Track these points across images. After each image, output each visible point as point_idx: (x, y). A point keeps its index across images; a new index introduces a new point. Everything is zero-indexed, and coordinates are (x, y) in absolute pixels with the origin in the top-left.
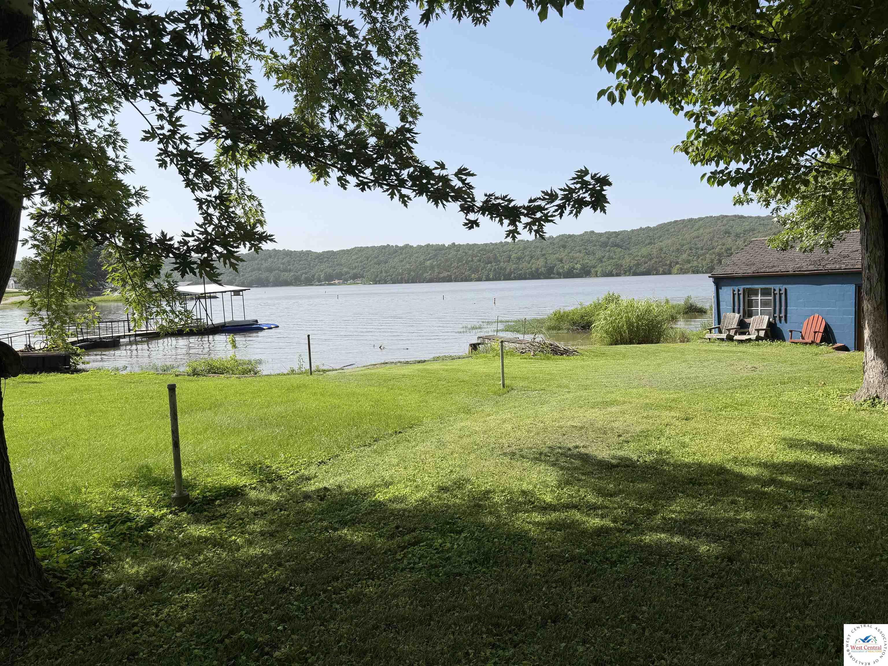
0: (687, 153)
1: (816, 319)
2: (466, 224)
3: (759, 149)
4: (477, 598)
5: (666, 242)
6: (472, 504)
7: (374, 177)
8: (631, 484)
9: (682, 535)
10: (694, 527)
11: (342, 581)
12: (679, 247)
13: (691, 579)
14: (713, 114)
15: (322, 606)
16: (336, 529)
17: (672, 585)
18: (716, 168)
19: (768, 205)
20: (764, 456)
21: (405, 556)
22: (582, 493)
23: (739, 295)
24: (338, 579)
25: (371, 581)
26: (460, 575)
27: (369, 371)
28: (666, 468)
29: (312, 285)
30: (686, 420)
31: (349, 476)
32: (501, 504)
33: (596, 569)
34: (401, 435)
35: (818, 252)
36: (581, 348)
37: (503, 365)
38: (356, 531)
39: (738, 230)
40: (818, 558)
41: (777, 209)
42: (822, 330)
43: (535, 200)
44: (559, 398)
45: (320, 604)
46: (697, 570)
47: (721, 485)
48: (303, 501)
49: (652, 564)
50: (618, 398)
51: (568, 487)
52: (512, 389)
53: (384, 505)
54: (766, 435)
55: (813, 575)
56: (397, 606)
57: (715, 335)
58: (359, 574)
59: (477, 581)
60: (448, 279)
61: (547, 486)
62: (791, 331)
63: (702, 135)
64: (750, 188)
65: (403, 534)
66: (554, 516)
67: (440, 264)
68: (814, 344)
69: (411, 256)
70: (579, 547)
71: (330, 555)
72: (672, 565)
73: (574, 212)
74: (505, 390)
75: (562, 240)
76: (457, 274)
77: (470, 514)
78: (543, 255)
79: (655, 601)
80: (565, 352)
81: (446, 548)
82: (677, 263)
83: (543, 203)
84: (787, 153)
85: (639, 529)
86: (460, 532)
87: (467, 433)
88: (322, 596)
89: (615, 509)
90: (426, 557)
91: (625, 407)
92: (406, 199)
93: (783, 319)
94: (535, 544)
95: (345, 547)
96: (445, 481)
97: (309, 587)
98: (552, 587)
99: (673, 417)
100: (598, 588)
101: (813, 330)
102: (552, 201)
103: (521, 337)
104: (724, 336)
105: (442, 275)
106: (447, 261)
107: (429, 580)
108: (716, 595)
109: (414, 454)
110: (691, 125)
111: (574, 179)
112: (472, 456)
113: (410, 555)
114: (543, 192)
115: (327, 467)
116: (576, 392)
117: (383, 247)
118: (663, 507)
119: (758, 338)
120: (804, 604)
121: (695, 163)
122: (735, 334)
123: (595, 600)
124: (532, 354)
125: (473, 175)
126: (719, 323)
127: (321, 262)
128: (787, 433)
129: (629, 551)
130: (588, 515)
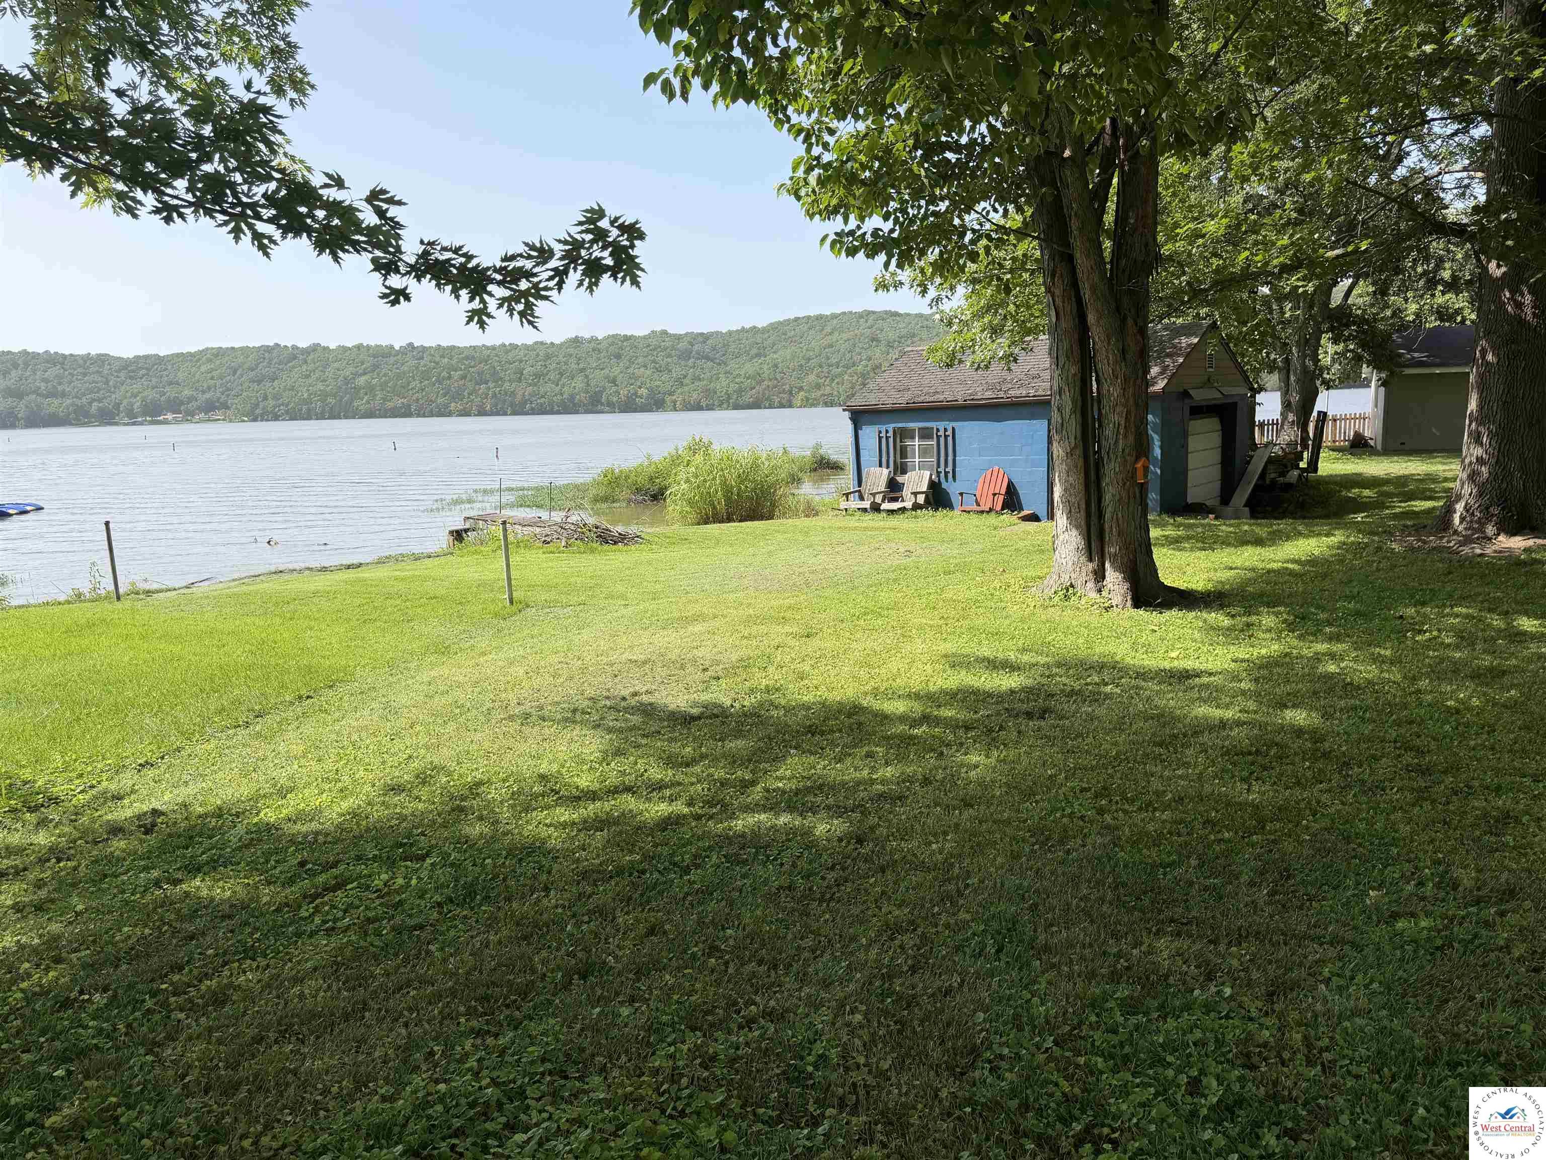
0: (799, 198)
1: (995, 474)
2: (384, 296)
3: (907, 197)
4: (452, 960)
5: (784, 354)
6: (448, 808)
7: (194, 196)
8: (720, 744)
9: (791, 812)
10: (811, 798)
11: (191, 971)
12: (803, 362)
13: (802, 878)
14: (832, 132)
15: (148, 1020)
16: (176, 882)
17: (773, 890)
18: (843, 227)
19: (924, 292)
20: (916, 683)
21: (317, 910)
22: (640, 766)
23: (887, 438)
24: (181, 969)
25: (248, 962)
26: (421, 927)
27: (244, 588)
28: (774, 713)
29: (116, 424)
30: (808, 636)
31: (204, 785)
32: (501, 802)
33: (656, 884)
34: (309, 701)
35: (997, 369)
36: (647, 531)
37: (508, 565)
38: (219, 880)
39: (891, 335)
40: (980, 823)
41: (938, 300)
42: (1003, 491)
43: (513, 258)
44: (609, 617)
45: (144, 1017)
46: (810, 863)
47: (852, 730)
48: (107, 839)
49: (745, 862)
50: (705, 610)
51: (618, 759)
52: (528, 606)
53: (277, 829)
54: (919, 651)
55: (972, 847)
56: (302, 996)
57: (854, 503)
58: (225, 953)
59: (452, 933)
60: (405, 413)
61: (583, 762)
62: (961, 494)
63: (816, 166)
64: (894, 262)
65: (312, 874)
66: (591, 809)
67: (386, 383)
68: (993, 513)
69: (325, 367)
70: (631, 852)
71: (166, 928)
72: (775, 859)
73: (586, 283)
74: (514, 608)
75: (613, 344)
76: (421, 402)
77: (444, 826)
78: (583, 370)
79: (747, 919)
80: (622, 538)
81: (396, 886)
82: (801, 389)
83: (528, 265)
84: (948, 207)
85: (727, 811)
86: (423, 858)
87: (442, 688)
88: (149, 1003)
89: (692, 784)
90: (358, 907)
91: (717, 623)
92: (266, 241)
93: (950, 475)
94: (557, 857)
95: (196, 911)
96: (397, 774)
97: (120, 991)
98: (582, 922)
99: (787, 634)
100: (658, 911)
101: (991, 492)
102: (545, 262)
103: (544, 515)
104: (866, 504)
105: (390, 405)
106: (399, 377)
107: (362, 943)
108: (837, 895)
109: (337, 734)
110: (799, 148)
111: (581, 223)
112: (451, 727)
113: (327, 908)
114: (527, 244)
115: (157, 772)
116: (638, 604)
117: (268, 349)
118: (766, 773)
119: (916, 507)
120: (958, 891)
121: (812, 216)
122: (883, 501)
123: (651, 931)
124: (563, 543)
125: (400, 203)
126: (860, 485)
127: (131, 378)
128: (949, 647)
129: (709, 847)
130: (649, 800)
